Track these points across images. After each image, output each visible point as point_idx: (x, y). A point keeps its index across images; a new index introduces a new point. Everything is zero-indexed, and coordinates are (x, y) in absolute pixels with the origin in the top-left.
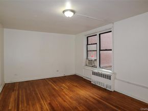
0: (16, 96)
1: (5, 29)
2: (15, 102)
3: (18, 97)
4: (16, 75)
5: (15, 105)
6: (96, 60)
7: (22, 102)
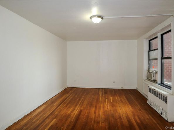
0: (65, 98)
1: (67, 42)
2: (60, 102)
3: (66, 99)
4: (75, 81)
5: (58, 104)
6: (156, 72)
7: (65, 103)
